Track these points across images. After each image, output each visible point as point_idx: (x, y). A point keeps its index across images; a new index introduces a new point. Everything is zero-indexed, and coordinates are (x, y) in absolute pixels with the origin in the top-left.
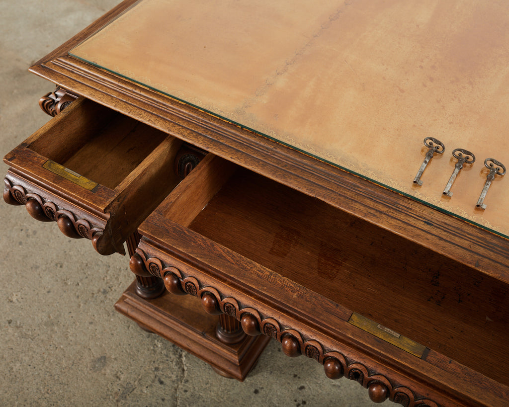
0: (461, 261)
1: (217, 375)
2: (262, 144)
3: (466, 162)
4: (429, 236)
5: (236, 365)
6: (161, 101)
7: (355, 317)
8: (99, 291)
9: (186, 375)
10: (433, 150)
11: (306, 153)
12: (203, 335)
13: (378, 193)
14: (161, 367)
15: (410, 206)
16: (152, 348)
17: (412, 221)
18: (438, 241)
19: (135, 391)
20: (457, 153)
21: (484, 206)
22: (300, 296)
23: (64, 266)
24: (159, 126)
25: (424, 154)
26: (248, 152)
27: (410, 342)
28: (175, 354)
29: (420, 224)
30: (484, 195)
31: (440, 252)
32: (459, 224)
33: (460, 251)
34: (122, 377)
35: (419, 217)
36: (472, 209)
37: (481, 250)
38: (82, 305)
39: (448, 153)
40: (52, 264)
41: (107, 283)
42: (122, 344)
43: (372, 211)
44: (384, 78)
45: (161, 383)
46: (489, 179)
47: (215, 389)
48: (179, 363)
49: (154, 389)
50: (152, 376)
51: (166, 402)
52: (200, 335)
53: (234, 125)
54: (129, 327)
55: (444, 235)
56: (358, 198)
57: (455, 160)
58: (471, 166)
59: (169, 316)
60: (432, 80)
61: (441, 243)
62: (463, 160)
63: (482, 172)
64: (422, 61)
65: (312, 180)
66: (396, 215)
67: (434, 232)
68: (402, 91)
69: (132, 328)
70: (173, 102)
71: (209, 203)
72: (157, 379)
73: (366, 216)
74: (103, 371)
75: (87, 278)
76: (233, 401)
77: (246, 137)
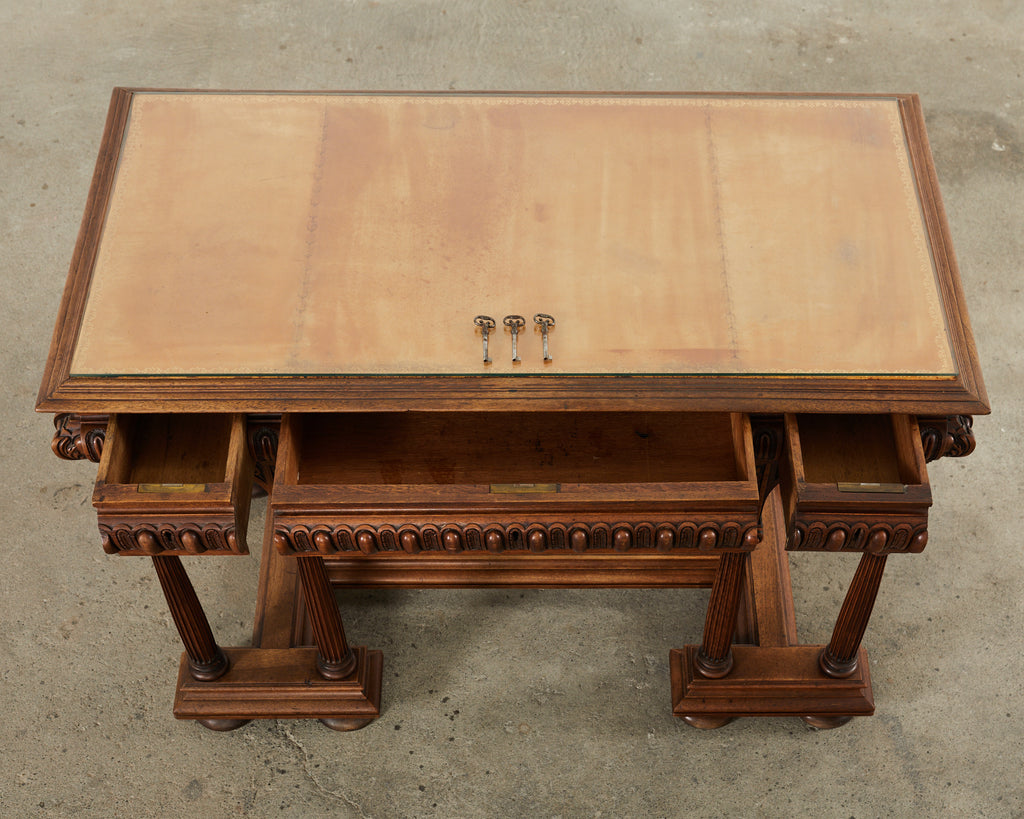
0: (552, 410)
1: (342, 733)
2: (334, 383)
3: (519, 326)
4: (519, 401)
5: (362, 701)
6: (208, 384)
7: (493, 487)
8: (131, 719)
9: (305, 752)
10: (486, 326)
11: (378, 375)
12: (307, 684)
13: (460, 383)
14: (270, 757)
15: (493, 383)
16: (245, 744)
17: (499, 395)
18: (526, 402)
19: (258, 795)
20: (508, 321)
21: (550, 357)
22: (442, 492)
23: (59, 714)
24: (222, 408)
25: (479, 334)
26: (326, 396)
27: (543, 485)
28: (278, 738)
29: (507, 394)
30: (546, 348)
31: (533, 410)
32: (538, 381)
33: (548, 402)
34: (232, 789)
35: (503, 390)
36: (542, 363)
37: (564, 394)
38: (121, 743)
39: (500, 325)
40: (42, 719)
41: (134, 705)
42: (205, 758)
43: (463, 401)
44: (403, 276)
45: (283, 772)
46: (544, 333)
47: (349, 747)
48: (289, 744)
49: (280, 782)
50: (268, 772)
51: (302, 787)
52: (303, 686)
53: (296, 377)
54: (200, 737)
55: (530, 395)
56: (444, 395)
57: (509, 328)
58: (524, 328)
59: (254, 685)
60: (448, 259)
61: (531, 402)
62: (515, 325)
63: (535, 330)
64: (429, 243)
65: (397, 397)
66: (483, 395)
67: (521, 396)
68: (428, 282)
69: (205, 737)
70: (222, 380)
71: (299, 471)
72: (275, 771)
73: (459, 407)
74: (205, 795)
75: (102, 712)
76: (377, 749)
77: (315, 383)
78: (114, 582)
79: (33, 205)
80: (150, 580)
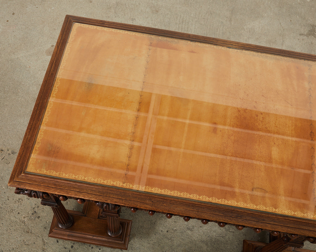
78: (8, 199)
79: (8, 21)
80: (22, 200)
